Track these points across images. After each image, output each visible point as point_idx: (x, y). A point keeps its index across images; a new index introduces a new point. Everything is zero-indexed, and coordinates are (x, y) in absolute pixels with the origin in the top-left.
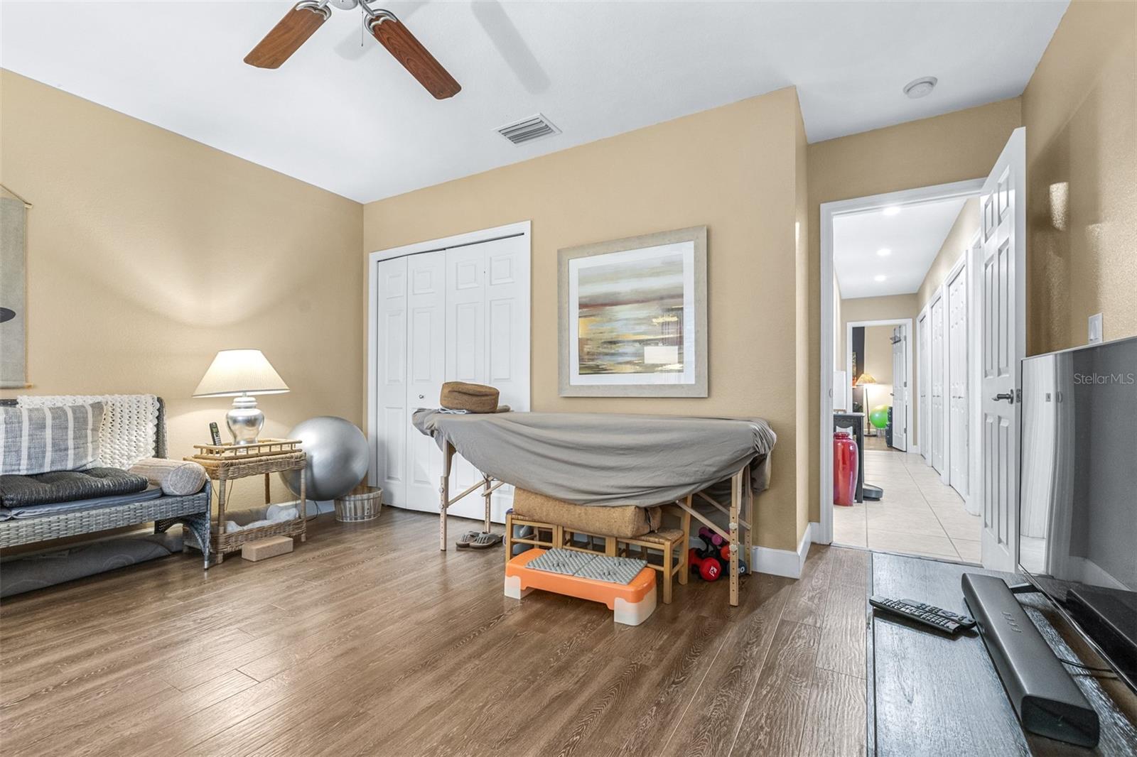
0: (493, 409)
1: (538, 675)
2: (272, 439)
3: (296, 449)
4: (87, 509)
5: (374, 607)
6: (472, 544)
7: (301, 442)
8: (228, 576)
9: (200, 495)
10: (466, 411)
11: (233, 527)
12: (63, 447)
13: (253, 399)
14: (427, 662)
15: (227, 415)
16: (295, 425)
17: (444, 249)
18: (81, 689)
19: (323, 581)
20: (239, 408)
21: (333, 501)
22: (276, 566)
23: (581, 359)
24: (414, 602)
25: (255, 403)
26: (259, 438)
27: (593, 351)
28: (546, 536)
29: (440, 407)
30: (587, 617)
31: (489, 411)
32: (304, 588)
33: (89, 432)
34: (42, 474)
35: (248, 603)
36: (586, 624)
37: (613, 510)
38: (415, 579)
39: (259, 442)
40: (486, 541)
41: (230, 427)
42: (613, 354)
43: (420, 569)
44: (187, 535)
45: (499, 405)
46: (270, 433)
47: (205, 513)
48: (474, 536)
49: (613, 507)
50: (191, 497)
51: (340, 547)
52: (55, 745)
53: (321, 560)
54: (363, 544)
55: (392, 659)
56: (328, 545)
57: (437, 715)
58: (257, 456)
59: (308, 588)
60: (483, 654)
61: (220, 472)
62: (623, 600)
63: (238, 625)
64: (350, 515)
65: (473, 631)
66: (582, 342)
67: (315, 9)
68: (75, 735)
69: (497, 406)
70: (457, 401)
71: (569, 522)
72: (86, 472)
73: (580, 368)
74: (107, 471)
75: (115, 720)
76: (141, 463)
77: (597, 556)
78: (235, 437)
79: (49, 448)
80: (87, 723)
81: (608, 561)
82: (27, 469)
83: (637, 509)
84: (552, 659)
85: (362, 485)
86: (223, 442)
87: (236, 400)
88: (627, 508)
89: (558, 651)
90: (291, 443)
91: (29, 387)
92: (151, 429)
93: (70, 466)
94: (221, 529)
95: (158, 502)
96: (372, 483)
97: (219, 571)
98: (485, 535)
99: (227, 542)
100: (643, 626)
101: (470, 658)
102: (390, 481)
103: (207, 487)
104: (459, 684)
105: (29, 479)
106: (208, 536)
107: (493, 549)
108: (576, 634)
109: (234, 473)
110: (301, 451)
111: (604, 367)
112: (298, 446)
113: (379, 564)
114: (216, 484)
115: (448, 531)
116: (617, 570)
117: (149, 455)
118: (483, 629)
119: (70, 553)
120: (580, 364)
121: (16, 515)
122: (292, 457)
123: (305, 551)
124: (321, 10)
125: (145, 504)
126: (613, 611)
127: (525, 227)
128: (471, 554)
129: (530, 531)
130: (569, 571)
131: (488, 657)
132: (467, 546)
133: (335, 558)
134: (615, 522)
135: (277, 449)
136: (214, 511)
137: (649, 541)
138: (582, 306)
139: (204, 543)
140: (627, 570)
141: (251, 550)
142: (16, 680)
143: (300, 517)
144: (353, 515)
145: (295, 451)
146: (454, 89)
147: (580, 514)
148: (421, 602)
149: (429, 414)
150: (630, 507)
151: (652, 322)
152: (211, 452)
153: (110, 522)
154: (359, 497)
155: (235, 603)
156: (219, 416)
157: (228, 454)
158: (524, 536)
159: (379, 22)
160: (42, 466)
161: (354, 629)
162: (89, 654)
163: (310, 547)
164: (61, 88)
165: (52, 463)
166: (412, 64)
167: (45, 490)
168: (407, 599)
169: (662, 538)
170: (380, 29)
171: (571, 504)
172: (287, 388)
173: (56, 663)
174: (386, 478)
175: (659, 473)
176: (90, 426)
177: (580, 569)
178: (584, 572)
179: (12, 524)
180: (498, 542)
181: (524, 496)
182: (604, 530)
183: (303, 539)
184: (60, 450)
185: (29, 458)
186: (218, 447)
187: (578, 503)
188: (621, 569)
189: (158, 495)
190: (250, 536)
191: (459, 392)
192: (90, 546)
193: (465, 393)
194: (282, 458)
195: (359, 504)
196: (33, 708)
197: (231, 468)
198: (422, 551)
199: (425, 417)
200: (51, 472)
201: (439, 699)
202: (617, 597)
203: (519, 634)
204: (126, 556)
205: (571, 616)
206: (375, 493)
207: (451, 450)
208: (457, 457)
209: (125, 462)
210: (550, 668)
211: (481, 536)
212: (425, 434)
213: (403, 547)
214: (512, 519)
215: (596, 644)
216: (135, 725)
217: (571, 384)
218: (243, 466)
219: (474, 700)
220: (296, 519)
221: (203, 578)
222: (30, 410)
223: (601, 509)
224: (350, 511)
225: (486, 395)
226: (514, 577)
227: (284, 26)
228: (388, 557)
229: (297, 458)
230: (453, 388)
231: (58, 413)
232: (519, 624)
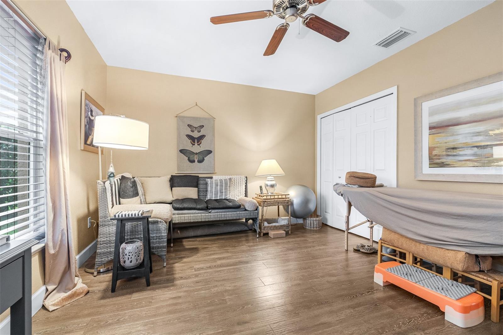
0: (373, 185)
1: (385, 331)
2: (280, 193)
3: (287, 197)
4: (226, 212)
5: (310, 269)
6: (361, 250)
7: (289, 195)
8: (263, 242)
9: (256, 211)
10: (357, 186)
11: (266, 224)
12: (222, 192)
13: (273, 177)
14: (328, 302)
15: (265, 183)
16: (288, 187)
17: (350, 108)
18: (220, 269)
19: (294, 252)
20: (269, 181)
21: (302, 219)
22: (279, 241)
23: (430, 159)
24: (328, 272)
25: (274, 179)
26: (275, 192)
27: (439, 154)
28: (403, 256)
29: (345, 183)
30: (425, 310)
31: (370, 186)
32: (287, 253)
33: (228, 187)
34: (217, 200)
35: (268, 254)
36: (423, 314)
37: (447, 251)
38: (331, 260)
39: (275, 193)
40: (369, 250)
41: (266, 188)
42: (454, 155)
43: (333, 257)
44: (253, 224)
45: (377, 183)
46: (279, 190)
47: (257, 218)
48: (363, 246)
49: (448, 250)
50: (253, 212)
51: (303, 239)
52: (211, 284)
53: (294, 243)
54: (311, 239)
55: (313, 294)
56: (298, 237)
57: (328, 328)
58: (274, 199)
59: (288, 253)
60: (356, 308)
61: (262, 204)
62: (451, 308)
63: (263, 261)
64: (309, 225)
65: (353, 294)
66: (431, 149)
67: (283, 26)
68: (216, 283)
69: (375, 184)
70: (353, 181)
71: (416, 252)
72: (227, 200)
73: (430, 164)
74: (232, 200)
75: (226, 283)
76: (241, 198)
77: (437, 275)
78: (267, 191)
79: (219, 192)
80: (219, 281)
81: (445, 280)
82: (214, 198)
83: (467, 255)
84: (395, 326)
85: (315, 214)
86: (264, 193)
87: (268, 178)
88: (459, 252)
89: (401, 323)
90: (286, 195)
91: (215, 173)
92: (244, 187)
93: (223, 198)
94: (262, 224)
95: (244, 212)
96: (319, 213)
97: (262, 239)
98: (368, 247)
99: (264, 229)
100: (469, 330)
101: (349, 307)
102: (326, 214)
103: (258, 209)
104: (341, 318)
105: (215, 201)
106: (258, 226)
107: (372, 255)
108: (416, 317)
109: (266, 204)
110: (289, 198)
111: (448, 163)
112: (288, 196)
113: (317, 250)
114: (260, 208)
115: (348, 241)
116: (450, 288)
117: (243, 195)
118: (359, 295)
119: (224, 225)
120: (429, 162)
121: (211, 211)
122: (285, 200)
123: (289, 238)
124: (285, 26)
125: (241, 212)
126: (444, 312)
127: (394, 89)
128: (361, 255)
129: (394, 252)
130: (413, 279)
131: (358, 310)
132: (359, 251)
133: (300, 243)
134: (449, 259)
135: (280, 197)
136: (260, 217)
137: (478, 277)
138: (431, 128)
139: (257, 228)
140: (458, 290)
141: (272, 233)
142: (208, 261)
143: (288, 224)
144: (310, 226)
145: (287, 198)
146: (346, 34)
147: (423, 249)
148: (331, 272)
149: (340, 186)
150: (463, 252)
151: (489, 134)
152: (260, 196)
153: (232, 217)
154: (312, 219)
155: (263, 253)
156: (262, 183)
157: (265, 197)
158: (390, 253)
159: (308, 20)
160: (217, 197)
161: (301, 276)
162: (224, 258)
163: (292, 236)
164: (222, 81)
165: (220, 196)
166: (324, 31)
167: (217, 205)
168: (325, 269)
169: (490, 277)
170: (308, 23)
171: (417, 242)
172: (284, 173)
173: (216, 258)
174: (324, 212)
175: (488, 234)
176: (228, 186)
177: (422, 281)
178: (424, 283)
179: (210, 214)
180: (375, 253)
181: (388, 232)
182: (440, 262)
183: (290, 233)
184: (221, 193)
185: (215, 195)
186: (262, 195)
187: (422, 242)
188: (453, 288)
189: (244, 210)
190: (271, 228)
191: (354, 177)
192: (229, 223)
193: (357, 177)
194: (282, 200)
195: (312, 222)
196: (209, 271)
197: (265, 203)
198: (336, 248)
199: (338, 188)
200: (220, 199)
201: (330, 321)
202: (446, 305)
203: (378, 305)
204: (237, 228)
205: (414, 305)
206: (319, 218)
207: (350, 205)
208: (353, 208)
209: (237, 197)
210: (393, 330)
211: (366, 247)
212: (339, 195)
213: (328, 245)
214: (381, 243)
215: (428, 328)
216: (230, 286)
217: (423, 173)
218: (269, 202)
219: (347, 329)
220: (287, 224)
221: (257, 240)
222: (215, 180)
223: (438, 249)
224: (309, 224)
225: (369, 179)
226: (379, 273)
227: (274, 37)
228: (321, 248)
229: (287, 201)
230: (351, 175)
231: (221, 181)
232: (379, 299)
